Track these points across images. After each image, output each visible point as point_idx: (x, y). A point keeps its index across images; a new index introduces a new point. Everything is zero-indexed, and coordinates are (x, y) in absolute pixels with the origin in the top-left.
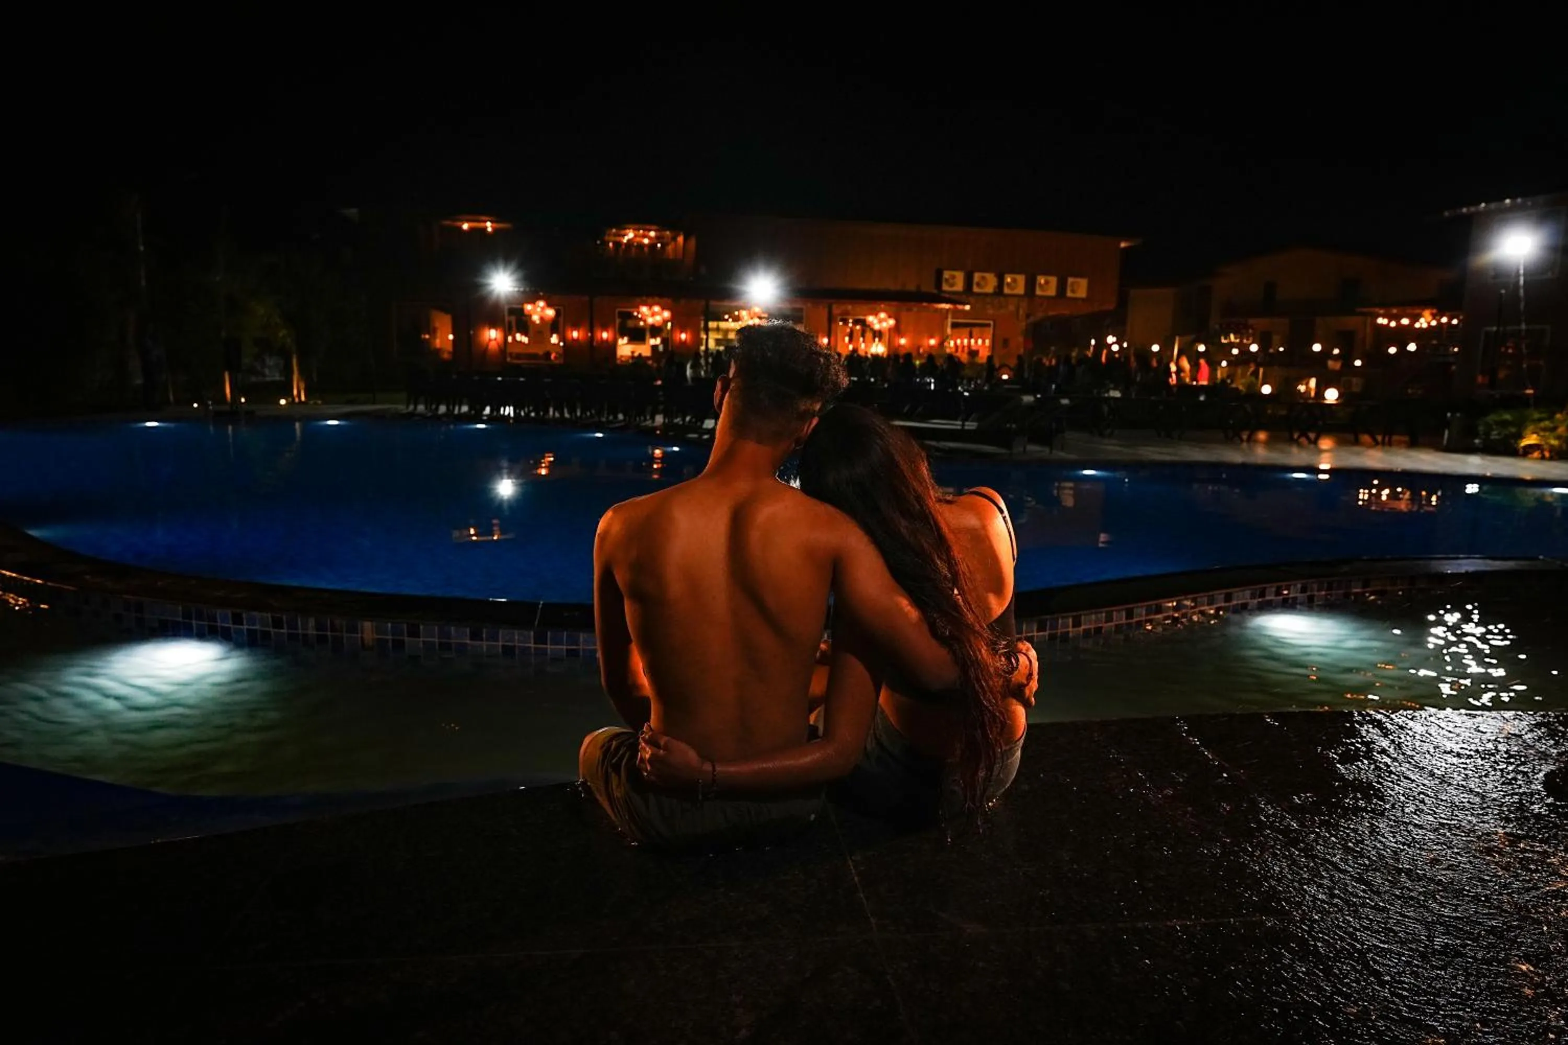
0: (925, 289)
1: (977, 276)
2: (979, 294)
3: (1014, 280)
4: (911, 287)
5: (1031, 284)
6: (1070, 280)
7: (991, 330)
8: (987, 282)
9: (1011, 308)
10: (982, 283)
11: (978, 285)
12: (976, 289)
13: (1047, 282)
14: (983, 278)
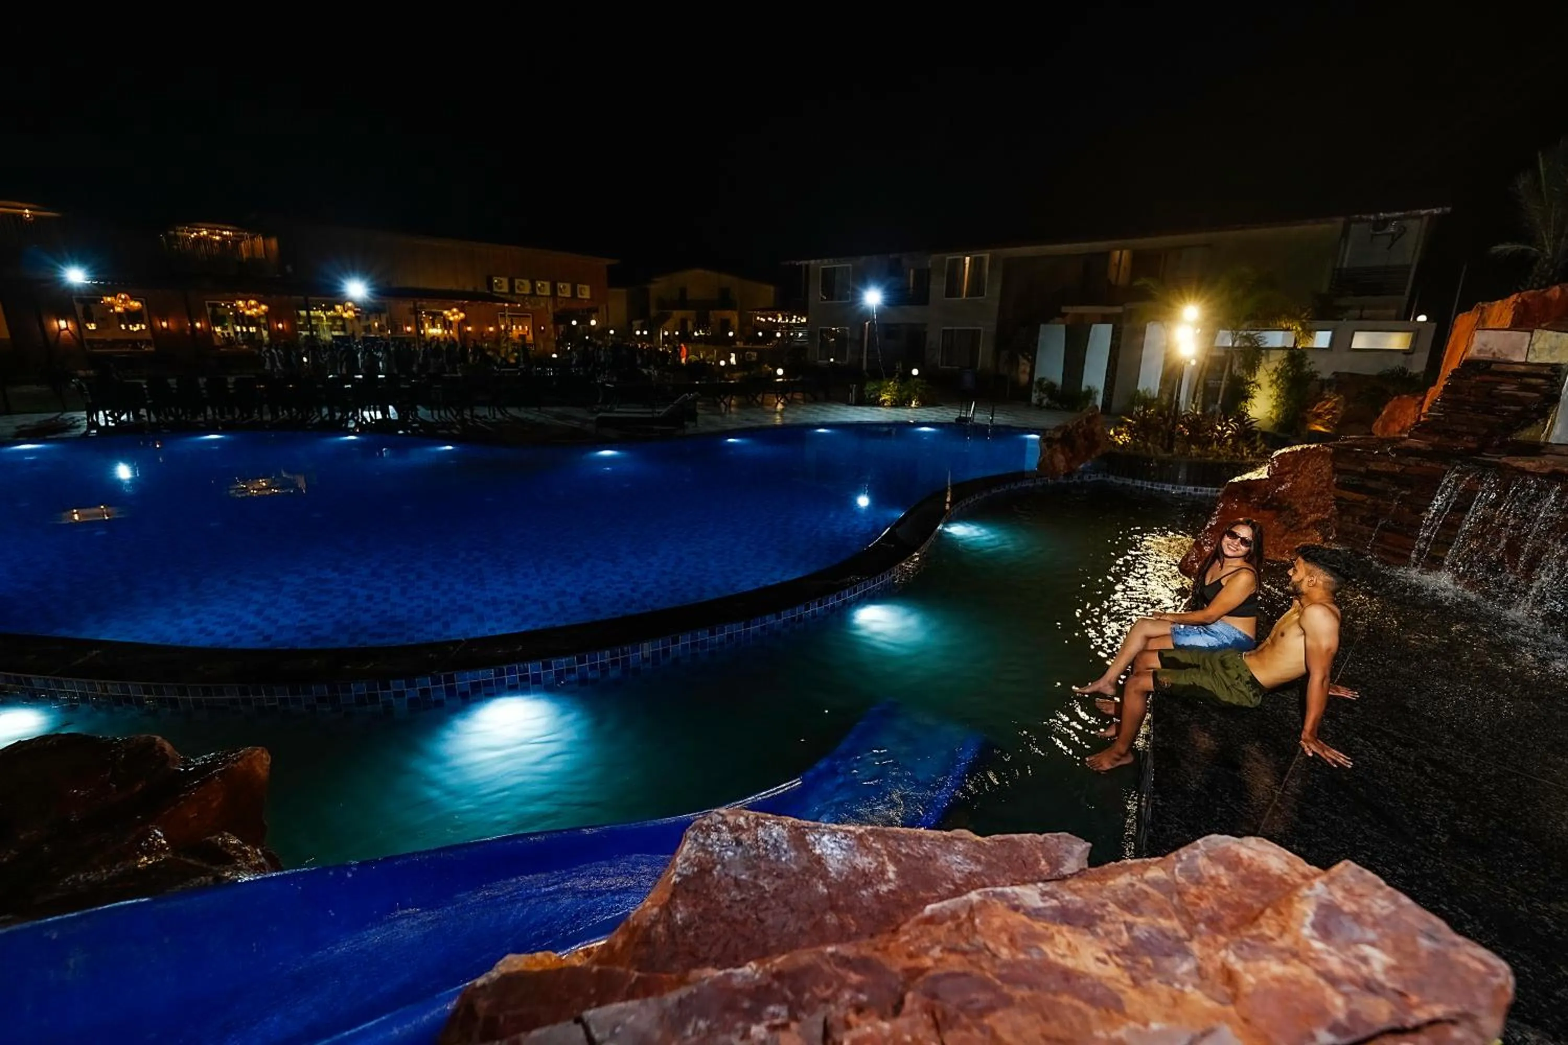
0: (480, 290)
1: (517, 282)
2: (519, 295)
3: (543, 285)
4: (469, 288)
5: (554, 289)
6: (579, 286)
7: (531, 319)
8: (525, 287)
9: (543, 305)
10: (521, 287)
11: (518, 288)
12: (517, 291)
13: (564, 287)
14: (522, 283)
